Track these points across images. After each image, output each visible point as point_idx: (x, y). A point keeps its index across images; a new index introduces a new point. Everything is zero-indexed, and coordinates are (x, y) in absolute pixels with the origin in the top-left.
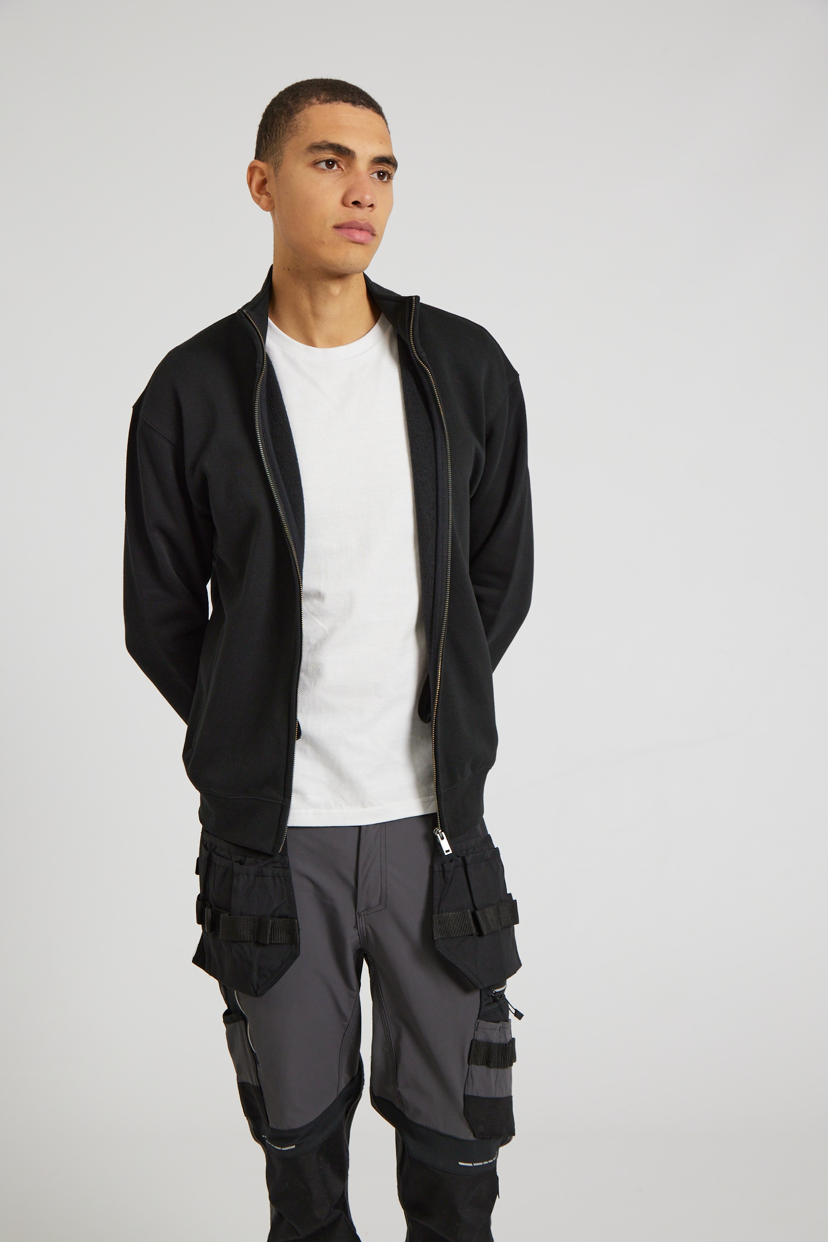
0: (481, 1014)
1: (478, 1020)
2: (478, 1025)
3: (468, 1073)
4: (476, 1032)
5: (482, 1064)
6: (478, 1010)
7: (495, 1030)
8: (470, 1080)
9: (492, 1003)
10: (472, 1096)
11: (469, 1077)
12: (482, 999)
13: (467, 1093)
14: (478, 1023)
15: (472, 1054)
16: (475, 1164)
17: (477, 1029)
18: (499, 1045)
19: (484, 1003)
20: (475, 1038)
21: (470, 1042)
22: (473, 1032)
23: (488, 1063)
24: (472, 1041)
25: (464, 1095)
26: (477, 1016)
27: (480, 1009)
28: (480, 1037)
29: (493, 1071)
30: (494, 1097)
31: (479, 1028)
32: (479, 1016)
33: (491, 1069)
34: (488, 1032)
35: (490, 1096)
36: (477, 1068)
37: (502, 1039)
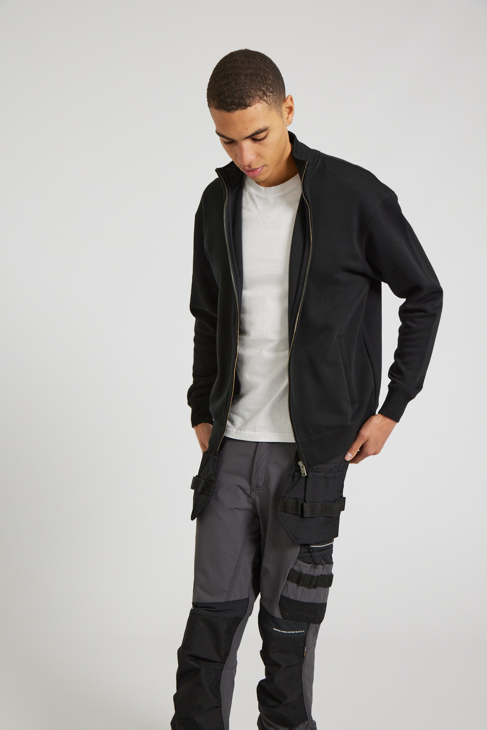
1: (297, 560)
2: (296, 562)
3: (286, 585)
5: (294, 583)
6: (298, 555)
8: (285, 588)
9: (308, 552)
10: (285, 596)
11: (286, 586)
12: (302, 549)
13: (283, 595)
14: (297, 561)
15: (290, 575)
16: (282, 631)
17: (295, 564)
19: (302, 551)
20: (293, 568)
22: (293, 565)
23: (298, 583)
24: (291, 569)
25: (281, 595)
27: (299, 554)
28: (296, 568)
29: (301, 588)
30: (299, 600)
31: (296, 564)
32: (298, 558)
33: (300, 586)
34: (301, 567)
35: (296, 600)
36: (292, 584)
37: (312, 573)
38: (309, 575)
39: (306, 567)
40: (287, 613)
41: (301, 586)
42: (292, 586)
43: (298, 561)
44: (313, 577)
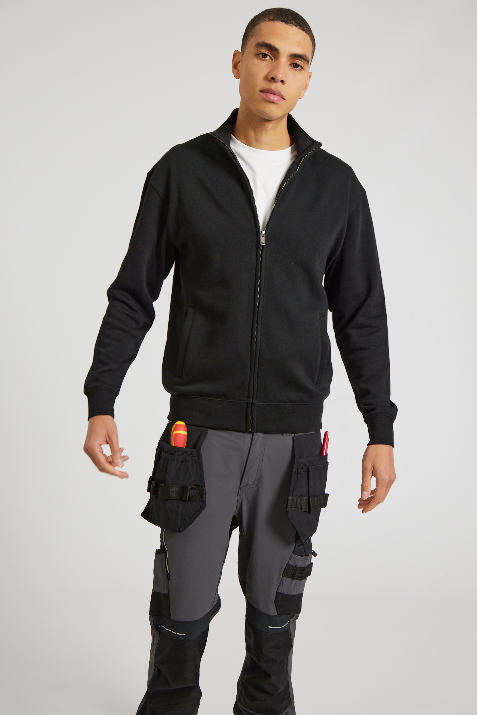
0: (294, 551)
1: (293, 554)
2: (292, 556)
3: (281, 581)
4: (290, 560)
5: (290, 577)
7: (300, 560)
8: (281, 585)
9: (301, 545)
10: (281, 593)
12: (296, 544)
13: (279, 591)
15: (285, 571)
16: (277, 628)
18: (300, 568)
20: (289, 563)
21: (286, 564)
22: (288, 560)
23: (293, 577)
24: (287, 565)
25: (277, 592)
26: (292, 553)
27: (294, 548)
28: (292, 563)
29: (294, 582)
31: (292, 558)
32: (293, 552)
33: (294, 580)
34: (295, 561)
36: (287, 579)
37: (303, 565)
40: (282, 609)
42: (287, 581)
43: (293, 556)
44: (304, 569)
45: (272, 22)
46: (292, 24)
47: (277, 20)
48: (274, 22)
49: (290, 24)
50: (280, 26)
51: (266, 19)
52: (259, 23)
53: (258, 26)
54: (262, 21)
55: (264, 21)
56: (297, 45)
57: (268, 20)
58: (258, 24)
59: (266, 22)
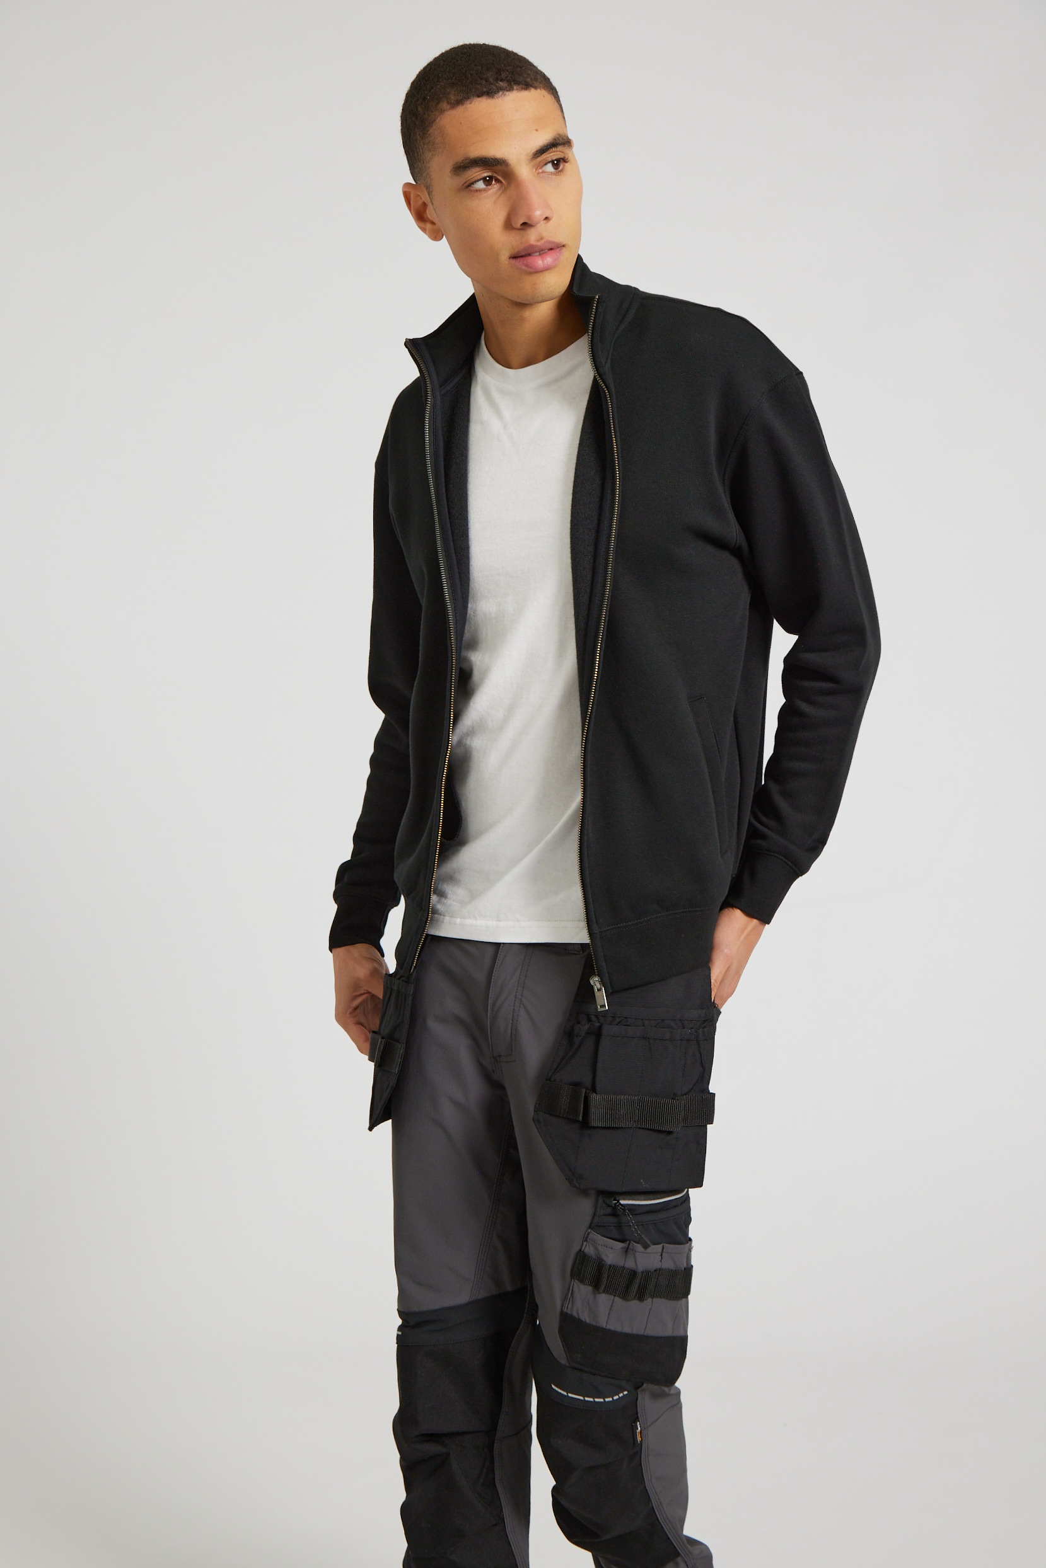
0: (593, 1225)
1: (589, 1231)
2: (588, 1236)
3: (569, 1287)
5: (589, 1285)
6: (591, 1218)
8: (570, 1296)
10: (572, 1316)
11: (569, 1291)
12: (599, 1206)
13: (565, 1311)
14: (589, 1233)
15: (576, 1267)
16: (570, 1395)
17: (586, 1241)
19: (599, 1212)
20: (582, 1251)
21: (576, 1252)
22: (581, 1241)
23: (596, 1285)
24: (578, 1254)
25: (562, 1311)
26: (588, 1225)
27: (593, 1216)
29: (604, 1299)
30: (605, 1327)
31: (588, 1240)
33: (600, 1293)
34: (600, 1248)
35: (598, 1325)
36: (582, 1287)
37: (630, 1264)
38: (623, 1268)
39: (612, 1249)
40: (580, 1356)
41: (606, 1291)
42: (583, 1291)
43: (591, 1234)
44: (633, 1274)
45: (460, 110)
46: (501, 89)
47: (468, 98)
48: (465, 106)
49: (498, 92)
50: (480, 107)
51: (444, 105)
52: (434, 120)
53: (434, 127)
54: (437, 113)
55: (442, 111)
56: (536, 128)
57: (449, 107)
58: (432, 123)
59: (446, 113)
